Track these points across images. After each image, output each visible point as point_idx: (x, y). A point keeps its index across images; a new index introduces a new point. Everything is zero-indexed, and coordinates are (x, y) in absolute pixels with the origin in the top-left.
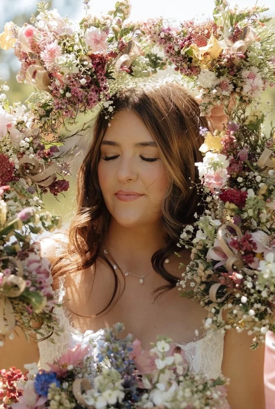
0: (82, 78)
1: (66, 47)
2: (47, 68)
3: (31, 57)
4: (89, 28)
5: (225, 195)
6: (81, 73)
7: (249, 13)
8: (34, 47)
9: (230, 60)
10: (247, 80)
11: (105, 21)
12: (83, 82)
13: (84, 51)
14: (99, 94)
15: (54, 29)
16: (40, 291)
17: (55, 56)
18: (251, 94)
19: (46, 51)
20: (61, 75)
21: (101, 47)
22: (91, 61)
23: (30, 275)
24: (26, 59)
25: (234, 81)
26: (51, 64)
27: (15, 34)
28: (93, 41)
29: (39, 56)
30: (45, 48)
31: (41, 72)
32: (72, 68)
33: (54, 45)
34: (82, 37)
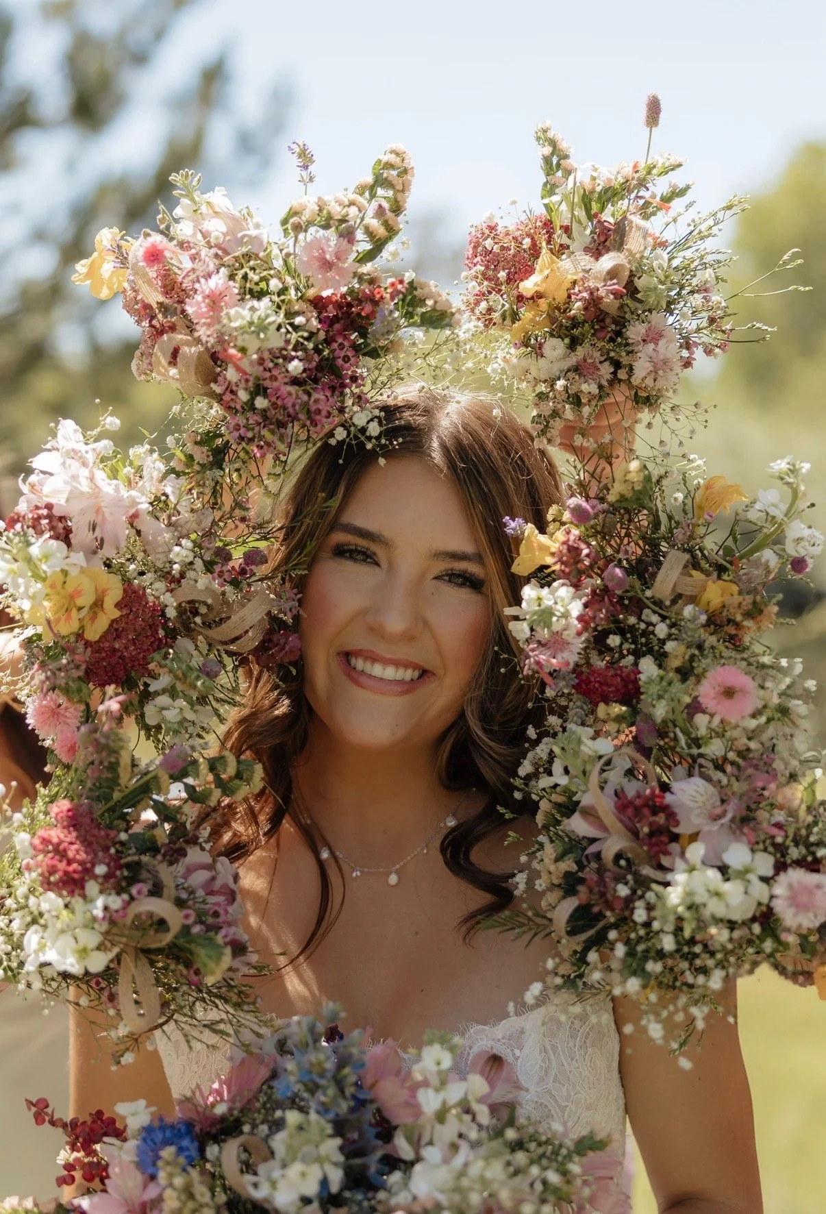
0: (293, 358)
1: (248, 285)
2: (204, 339)
3: (163, 314)
4: (306, 231)
5: (587, 685)
6: (290, 347)
7: (627, 181)
8: (169, 288)
9: (594, 302)
10: (640, 347)
11: (345, 210)
12: (296, 368)
13: (297, 289)
14: (342, 394)
15: (217, 238)
16: (216, 933)
17: (221, 308)
18: (655, 380)
19: (199, 298)
20: (240, 355)
21: (337, 277)
22: (315, 314)
23: (192, 896)
24: (150, 321)
25: (612, 354)
26: (212, 329)
27: (123, 260)
28: (317, 264)
29: (183, 311)
30: (196, 291)
31: (190, 351)
32: (265, 334)
33: (218, 282)
34: (288, 255)
